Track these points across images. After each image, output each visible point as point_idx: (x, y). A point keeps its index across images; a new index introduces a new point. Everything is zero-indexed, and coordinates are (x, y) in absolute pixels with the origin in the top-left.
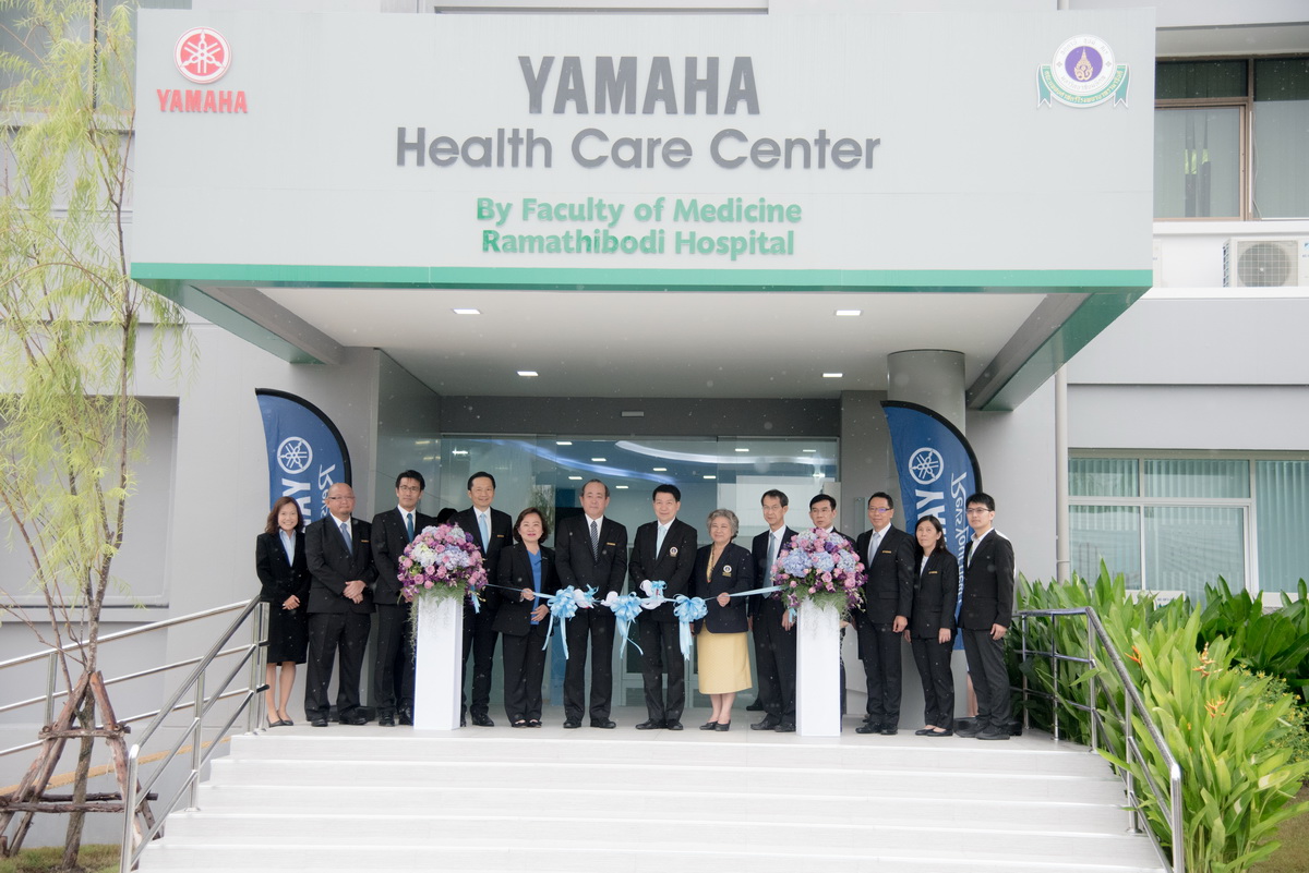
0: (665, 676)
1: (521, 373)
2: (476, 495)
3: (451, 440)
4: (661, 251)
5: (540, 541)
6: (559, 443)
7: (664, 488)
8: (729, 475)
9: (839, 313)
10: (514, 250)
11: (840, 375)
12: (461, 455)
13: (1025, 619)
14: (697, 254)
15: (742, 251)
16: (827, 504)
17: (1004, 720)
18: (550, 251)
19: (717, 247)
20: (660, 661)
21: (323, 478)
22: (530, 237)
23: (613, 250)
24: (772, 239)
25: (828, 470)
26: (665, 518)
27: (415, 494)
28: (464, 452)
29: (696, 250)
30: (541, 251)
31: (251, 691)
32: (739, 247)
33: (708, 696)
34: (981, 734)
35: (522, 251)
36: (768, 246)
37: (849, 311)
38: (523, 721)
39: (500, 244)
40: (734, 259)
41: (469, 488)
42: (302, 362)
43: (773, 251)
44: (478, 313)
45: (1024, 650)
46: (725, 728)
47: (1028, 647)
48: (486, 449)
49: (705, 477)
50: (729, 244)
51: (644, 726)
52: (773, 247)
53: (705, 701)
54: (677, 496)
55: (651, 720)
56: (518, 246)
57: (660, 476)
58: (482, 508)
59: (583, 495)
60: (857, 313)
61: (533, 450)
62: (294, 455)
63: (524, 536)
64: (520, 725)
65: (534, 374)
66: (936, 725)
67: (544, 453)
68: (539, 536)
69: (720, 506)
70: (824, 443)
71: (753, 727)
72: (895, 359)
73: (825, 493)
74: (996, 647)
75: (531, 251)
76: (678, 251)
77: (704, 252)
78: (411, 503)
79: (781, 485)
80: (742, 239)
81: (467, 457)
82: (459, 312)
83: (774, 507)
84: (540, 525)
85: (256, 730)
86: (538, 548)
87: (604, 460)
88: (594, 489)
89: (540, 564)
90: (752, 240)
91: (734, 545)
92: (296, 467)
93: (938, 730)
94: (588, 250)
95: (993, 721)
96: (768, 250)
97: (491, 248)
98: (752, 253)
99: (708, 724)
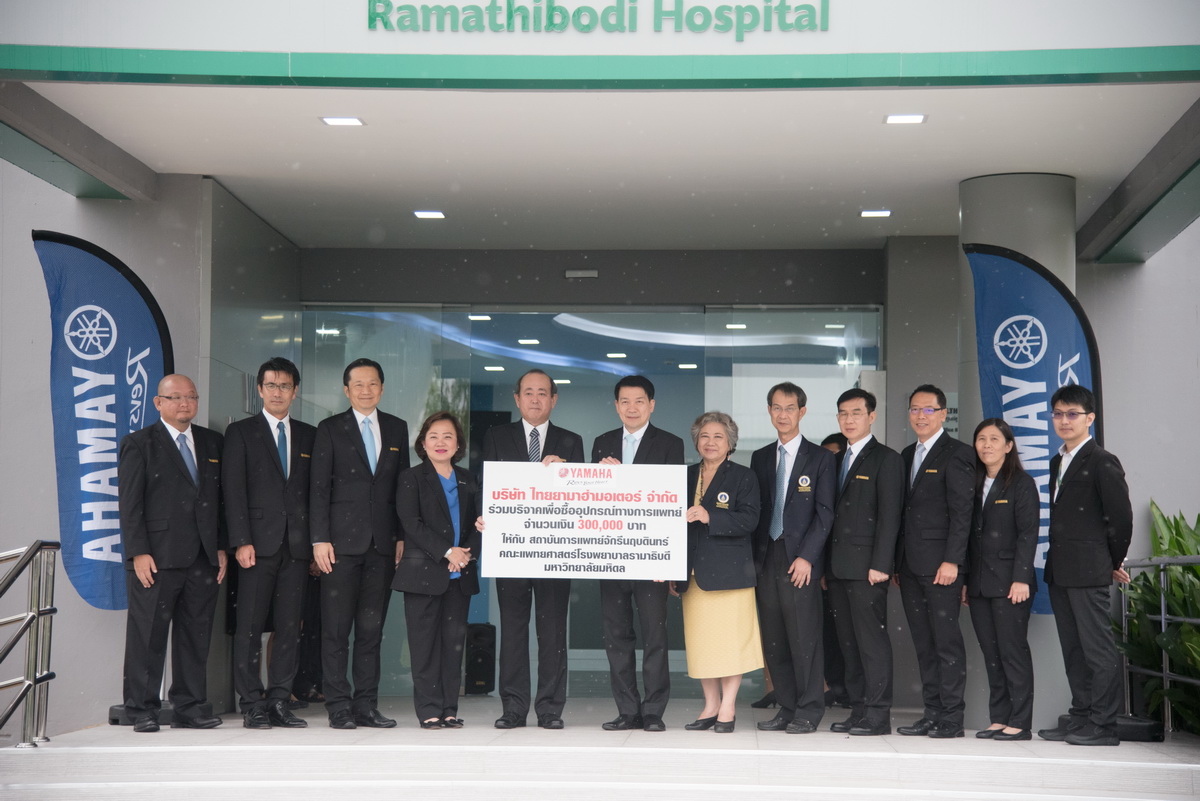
0: (639, 654)
1: (420, 215)
2: (355, 392)
3: (317, 314)
4: (633, 28)
5: (453, 461)
6: (472, 318)
7: (629, 381)
8: (721, 363)
9: (892, 120)
10: (414, 28)
11: (887, 214)
12: (331, 336)
13: (1164, 570)
14: (687, 34)
15: (752, 27)
16: (861, 403)
17: (1110, 716)
18: (468, 29)
19: (715, 22)
20: (632, 631)
21: (133, 367)
22: (437, 8)
23: (562, 27)
24: (797, 9)
25: (867, 355)
26: (635, 423)
27: (286, 394)
28: (335, 332)
29: (685, 27)
30: (454, 29)
31: (28, 683)
32: (747, 20)
33: (698, 682)
34: (1073, 737)
35: (427, 29)
36: (791, 19)
37: (905, 115)
38: (435, 720)
39: (394, 18)
40: (740, 39)
41: (346, 384)
42: (94, 196)
43: (798, 26)
44: (360, 124)
45: (1164, 617)
46: (729, 728)
47: (1169, 611)
48: (368, 327)
49: (681, 366)
50: (733, 17)
51: (614, 726)
52: (798, 20)
53: (694, 690)
54: (650, 393)
55: (623, 716)
56: (420, 22)
57: (616, 365)
58: (366, 410)
59: (518, 392)
60: (918, 119)
61: (433, 328)
62: (91, 333)
63: (431, 454)
64: (430, 726)
65: (439, 215)
66: (1006, 723)
67: (450, 332)
68: (451, 453)
69: (709, 407)
70: (861, 315)
71: (761, 727)
72: (973, 188)
73: (862, 388)
74: (1099, 611)
75: (440, 28)
76: (658, 29)
77: (695, 29)
78: (281, 408)
79: (797, 375)
80: (752, 9)
81: (342, 338)
82: (331, 121)
83: (789, 408)
84: (454, 437)
85: (36, 739)
86: (451, 469)
87: (536, 342)
88: (534, 383)
89: (455, 492)
90: (768, 10)
91: (731, 463)
92: (94, 350)
93: (1010, 731)
94: (525, 28)
95: (1093, 718)
96: (791, 25)
97: (379, 24)
98: (768, 29)
99: (697, 723)
